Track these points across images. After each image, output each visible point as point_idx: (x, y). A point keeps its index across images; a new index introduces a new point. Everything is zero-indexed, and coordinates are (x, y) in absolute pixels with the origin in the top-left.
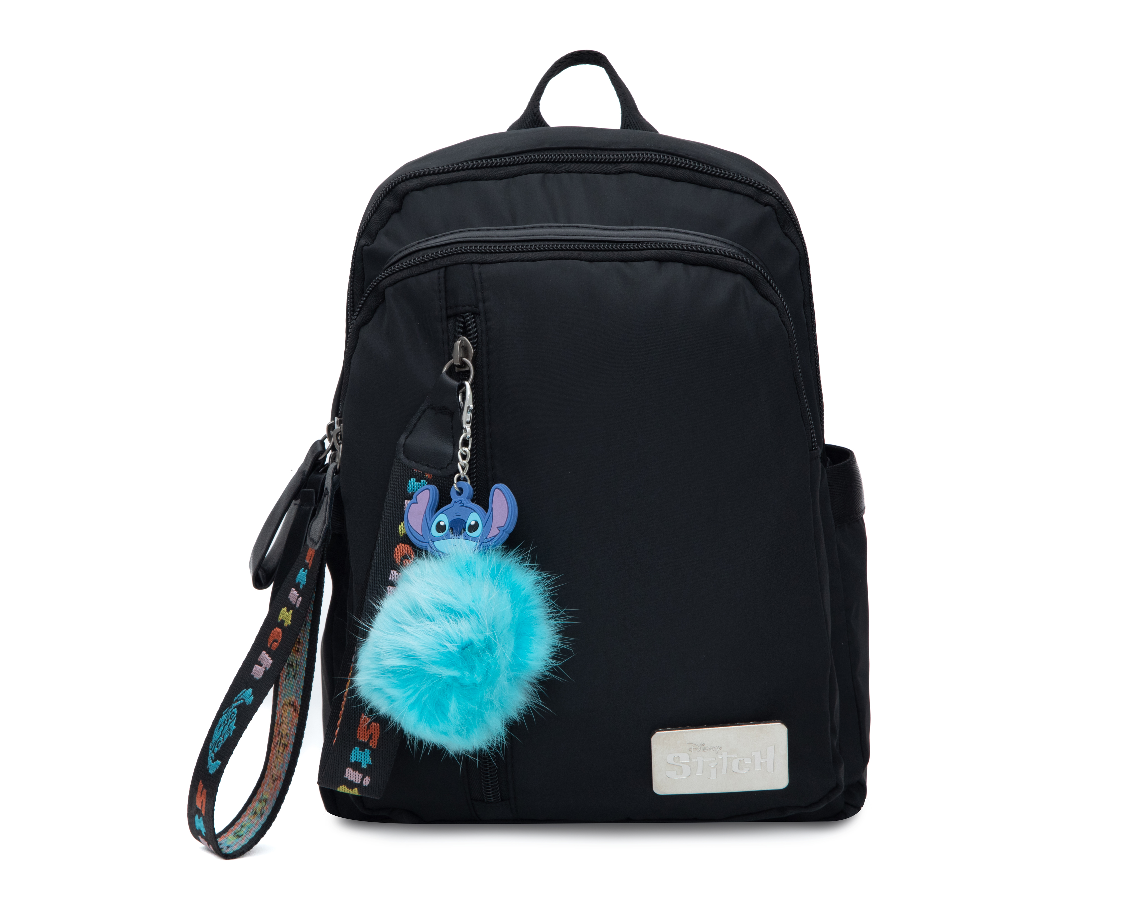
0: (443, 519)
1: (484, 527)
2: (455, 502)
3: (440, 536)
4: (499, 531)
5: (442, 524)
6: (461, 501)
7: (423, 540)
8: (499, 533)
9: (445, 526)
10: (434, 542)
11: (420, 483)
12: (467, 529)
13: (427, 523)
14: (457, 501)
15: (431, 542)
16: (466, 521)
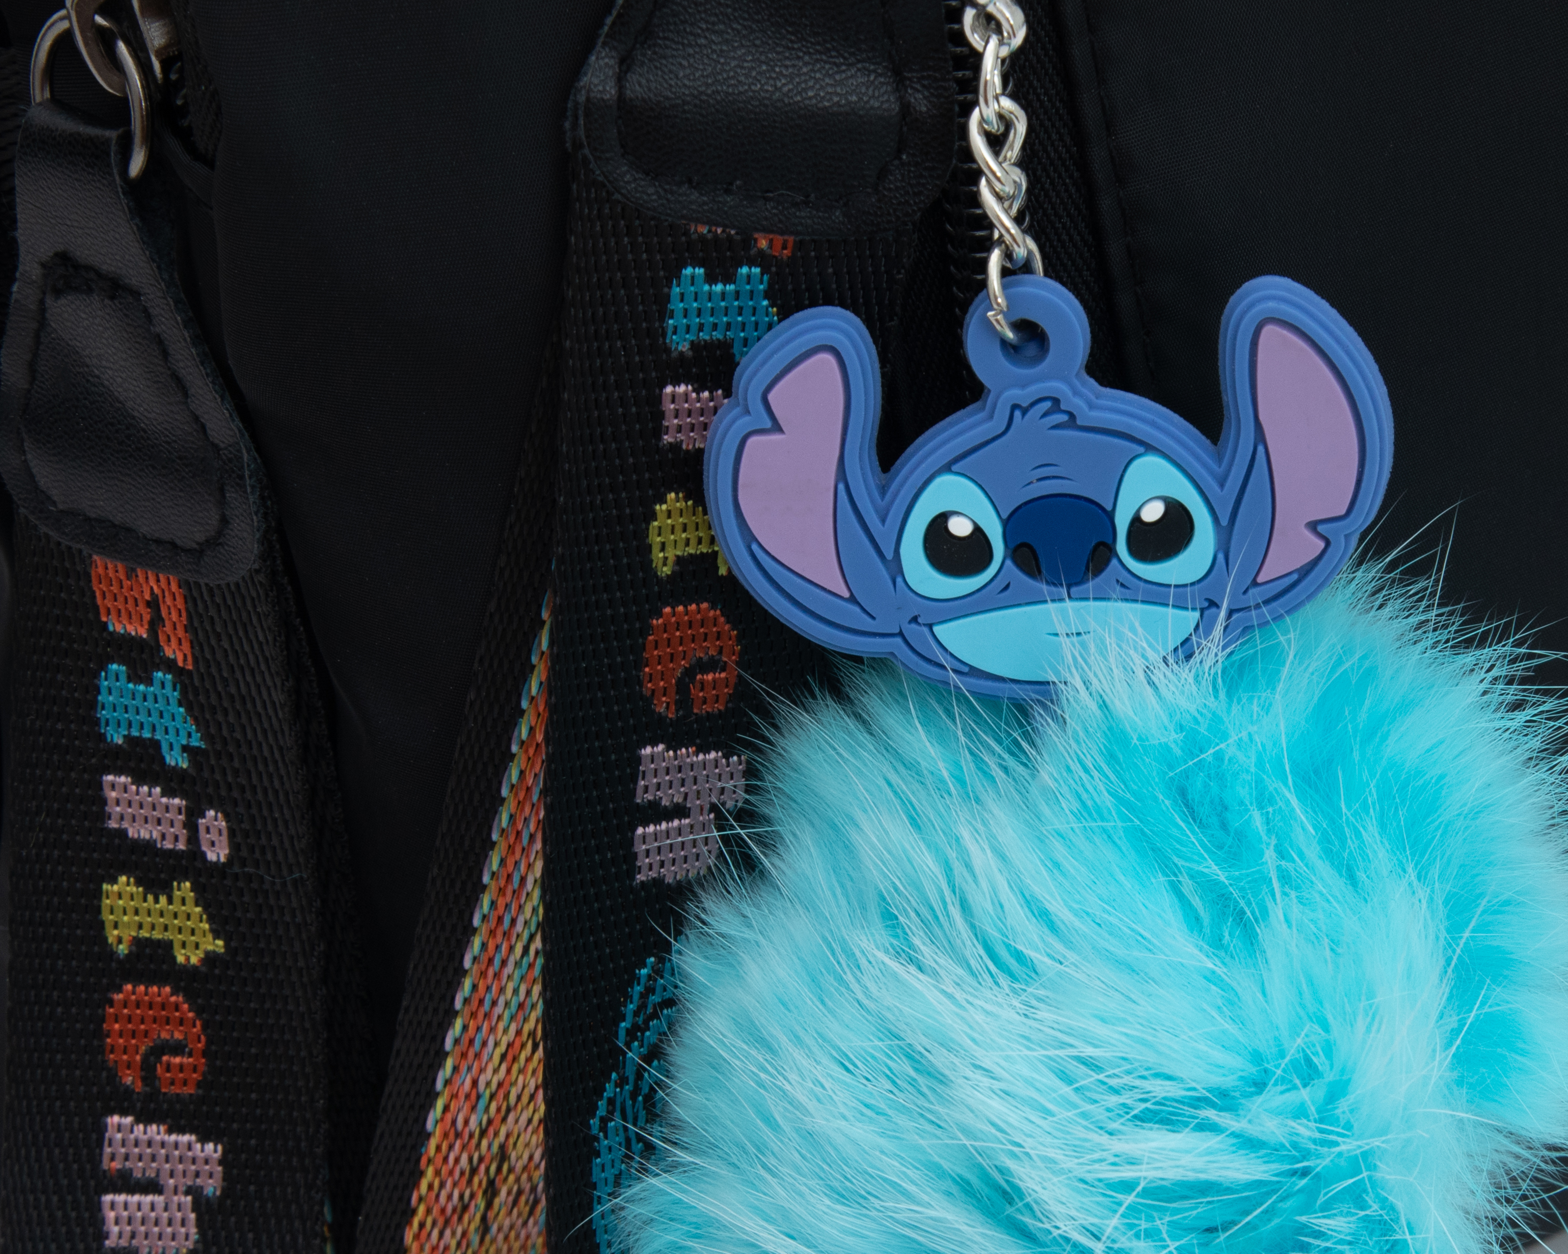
2: (1015, 407)
4: (1325, 546)
5: (960, 527)
6: (1056, 401)
7: (868, 624)
9: (979, 536)
10: (937, 629)
11: (731, 288)
12: (1122, 547)
14: (1023, 396)
15: (910, 630)
16: (1109, 508)
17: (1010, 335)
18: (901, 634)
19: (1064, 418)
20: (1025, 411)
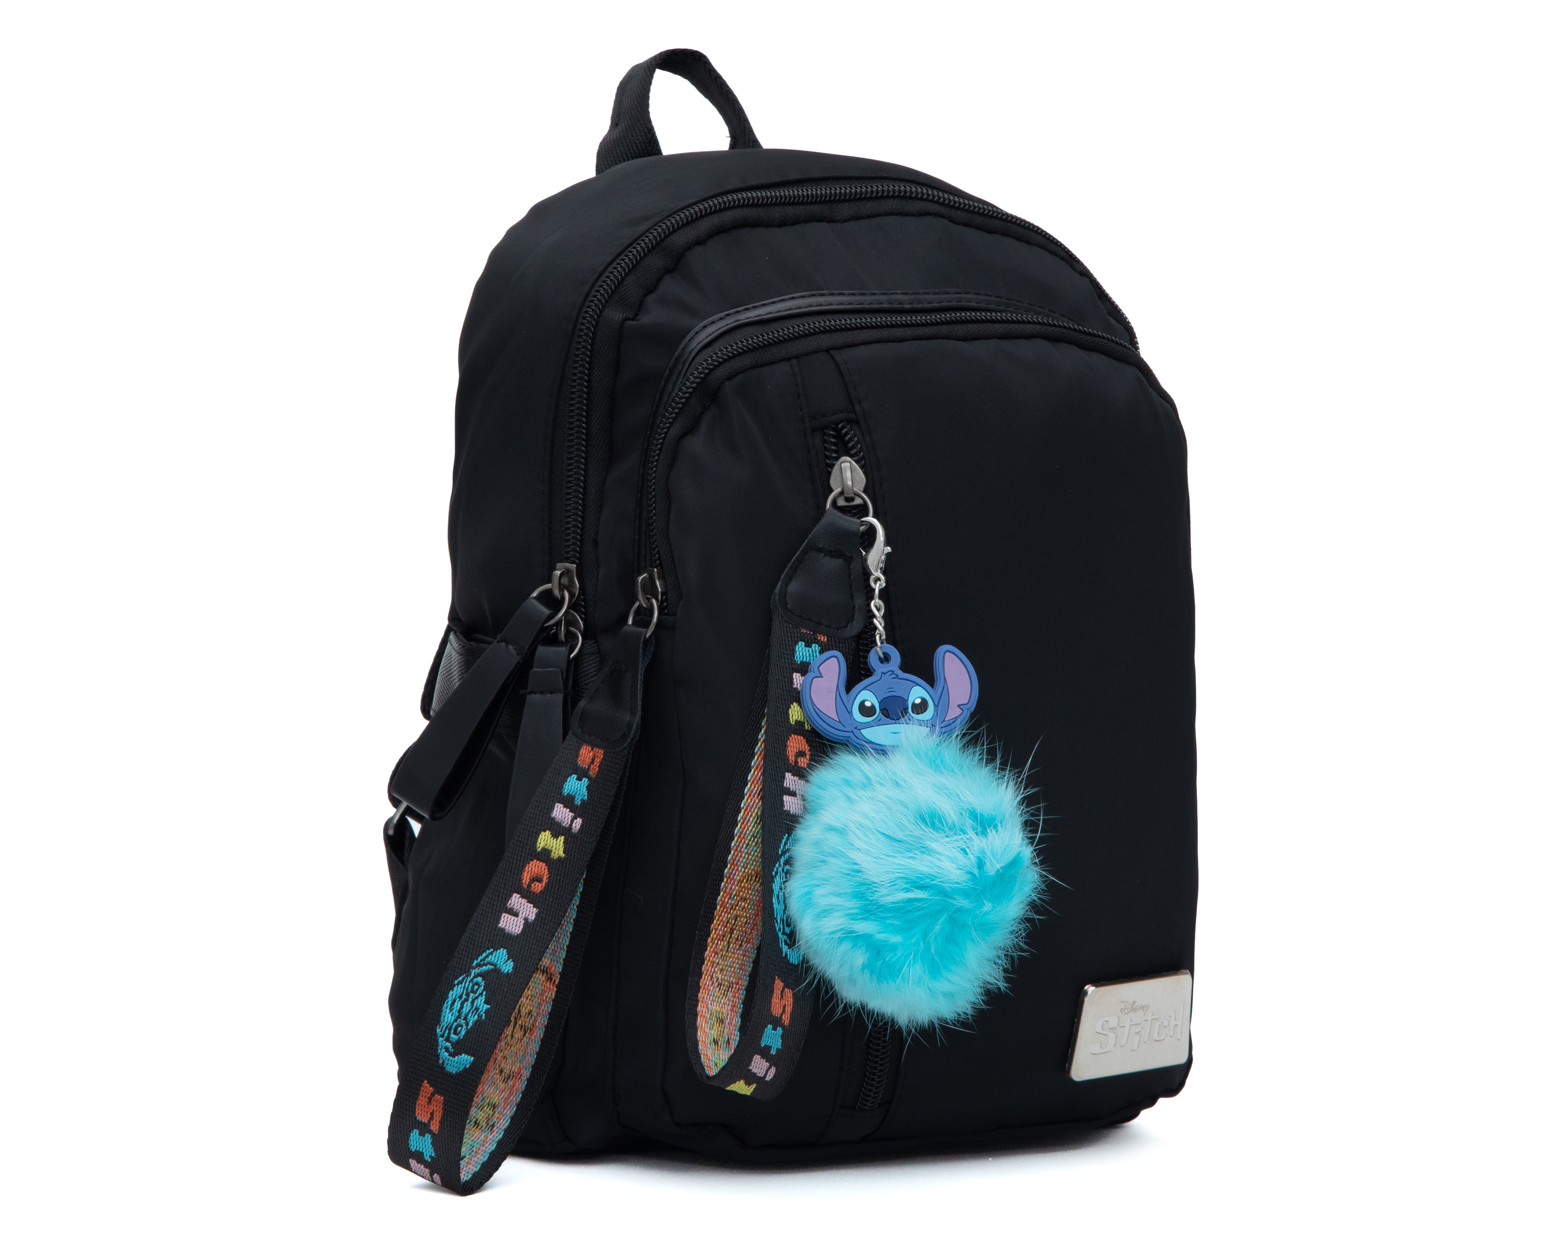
0: (867, 696)
1: (936, 706)
2: (883, 673)
3: (870, 720)
4: (961, 711)
5: (868, 704)
6: (893, 672)
7: (842, 728)
8: (962, 713)
9: (873, 707)
10: (861, 731)
12: (910, 710)
13: (845, 705)
14: (885, 670)
15: (855, 731)
16: (907, 699)
17: (882, 656)
18: (852, 732)
19: (895, 676)
20: (885, 674)
